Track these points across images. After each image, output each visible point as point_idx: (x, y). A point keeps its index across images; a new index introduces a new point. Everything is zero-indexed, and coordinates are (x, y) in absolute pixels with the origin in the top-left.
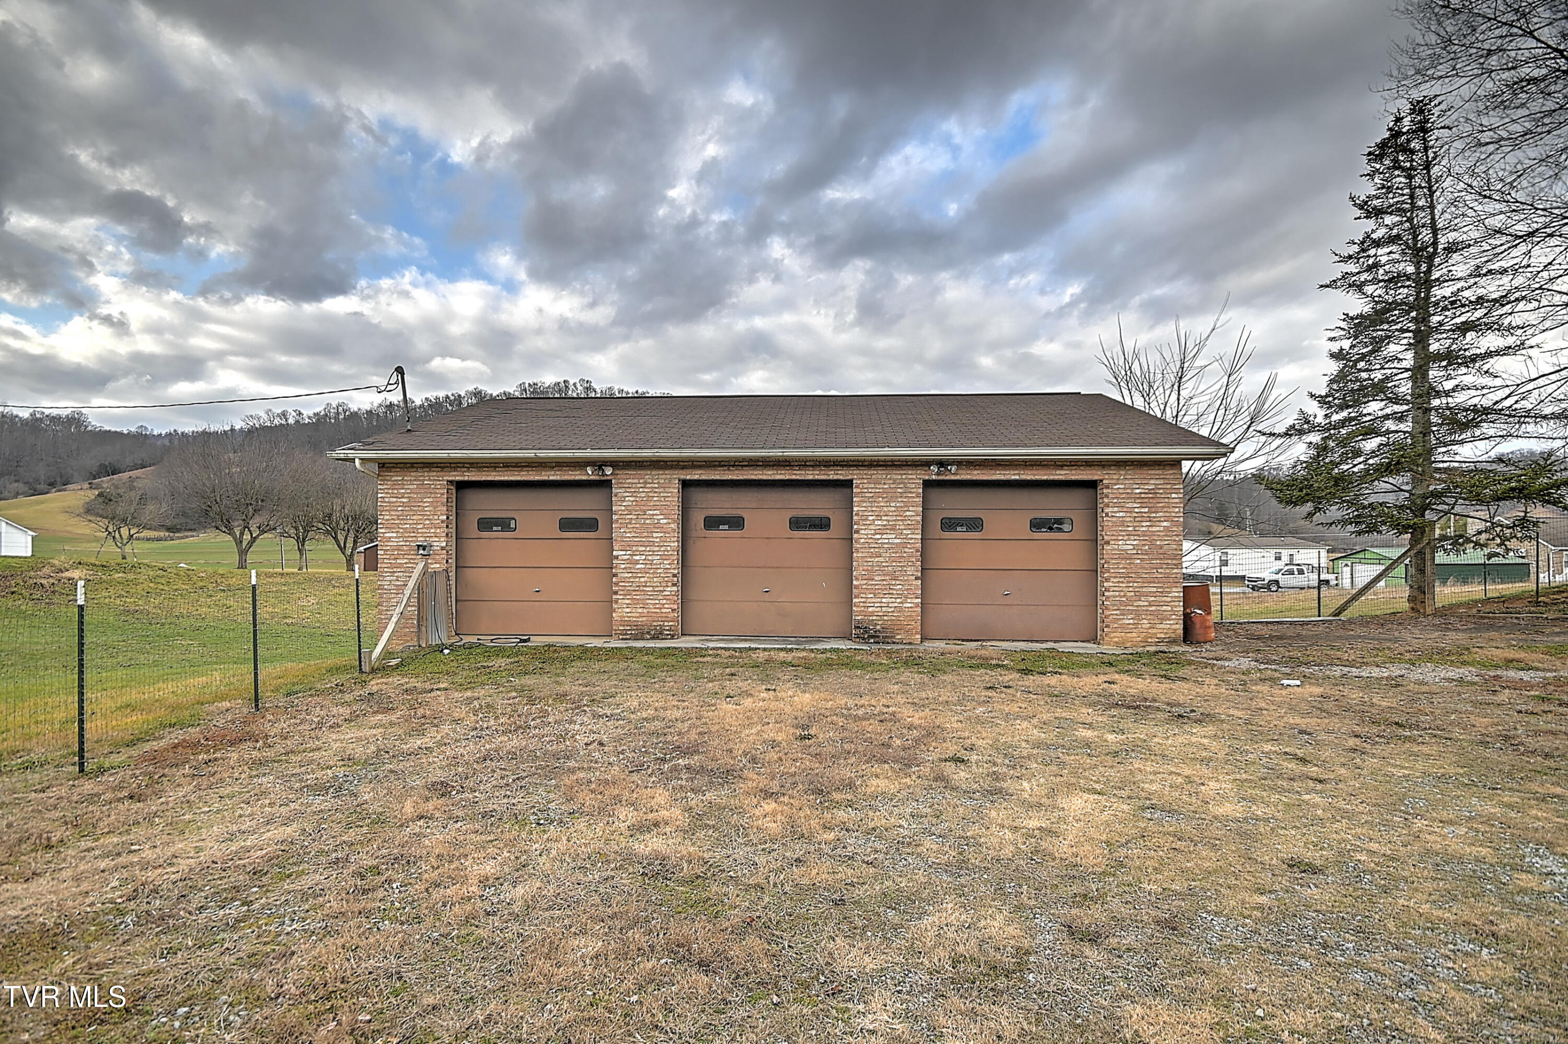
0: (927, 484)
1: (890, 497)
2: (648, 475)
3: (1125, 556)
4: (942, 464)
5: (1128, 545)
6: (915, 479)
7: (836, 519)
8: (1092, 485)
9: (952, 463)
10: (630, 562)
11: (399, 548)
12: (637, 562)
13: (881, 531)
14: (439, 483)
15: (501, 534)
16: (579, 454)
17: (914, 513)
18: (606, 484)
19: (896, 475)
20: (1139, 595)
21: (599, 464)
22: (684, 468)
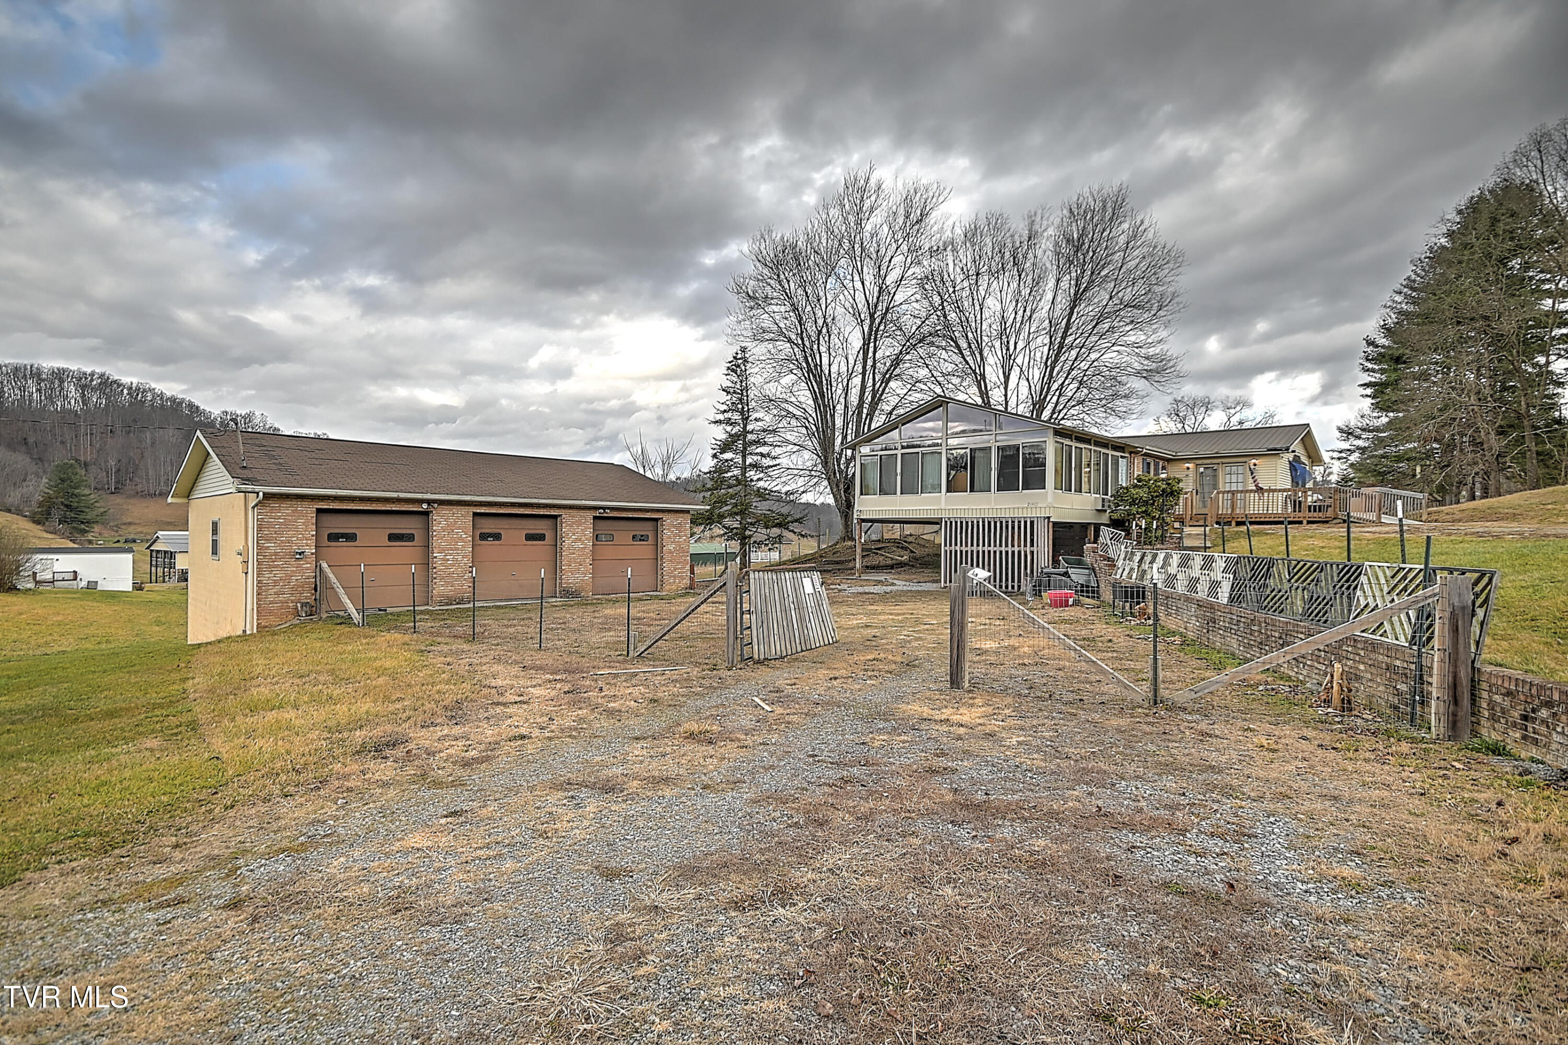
0: (595, 518)
1: (579, 524)
2: (455, 509)
3: (671, 552)
4: (604, 508)
5: (671, 547)
6: (590, 515)
7: (549, 535)
8: (656, 520)
9: (608, 508)
10: (443, 559)
11: (276, 554)
12: (448, 560)
13: (575, 541)
14: (310, 509)
15: (345, 544)
16: (419, 496)
17: (589, 532)
18: (426, 514)
19: (582, 513)
20: (675, 569)
21: (429, 502)
22: (476, 505)
